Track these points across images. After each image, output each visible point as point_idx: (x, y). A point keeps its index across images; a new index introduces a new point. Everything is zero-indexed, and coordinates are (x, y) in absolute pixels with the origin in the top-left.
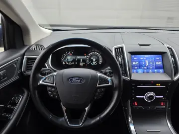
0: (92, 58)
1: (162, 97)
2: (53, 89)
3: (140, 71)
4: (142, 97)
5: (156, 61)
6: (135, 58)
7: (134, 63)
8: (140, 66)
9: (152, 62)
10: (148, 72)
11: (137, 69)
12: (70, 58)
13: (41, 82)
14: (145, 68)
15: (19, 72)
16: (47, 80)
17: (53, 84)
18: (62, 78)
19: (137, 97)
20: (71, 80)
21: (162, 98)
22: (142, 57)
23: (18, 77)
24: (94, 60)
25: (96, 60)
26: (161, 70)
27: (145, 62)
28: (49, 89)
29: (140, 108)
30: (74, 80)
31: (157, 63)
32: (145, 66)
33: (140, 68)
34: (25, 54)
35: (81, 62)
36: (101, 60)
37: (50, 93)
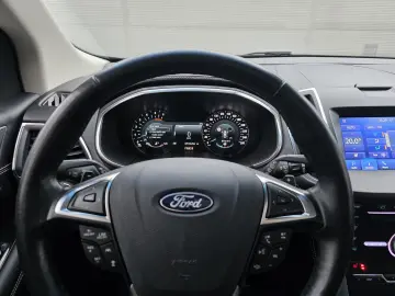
0: (219, 130)
2: (103, 235)
3: (369, 164)
4: (383, 244)
6: (352, 124)
7: (349, 141)
8: (367, 151)
11: (359, 158)
12: (155, 130)
13: (58, 209)
14: (383, 155)
16: (79, 202)
17: (104, 215)
18: (137, 196)
19: (366, 244)
22: (371, 124)
24: (225, 134)
25: (229, 135)
27: (380, 137)
28: (88, 233)
29: (374, 279)
30: (180, 201)
32: (383, 150)
33: (367, 155)
34: (25, 118)
35: (189, 141)
36: (245, 135)
37: (90, 248)
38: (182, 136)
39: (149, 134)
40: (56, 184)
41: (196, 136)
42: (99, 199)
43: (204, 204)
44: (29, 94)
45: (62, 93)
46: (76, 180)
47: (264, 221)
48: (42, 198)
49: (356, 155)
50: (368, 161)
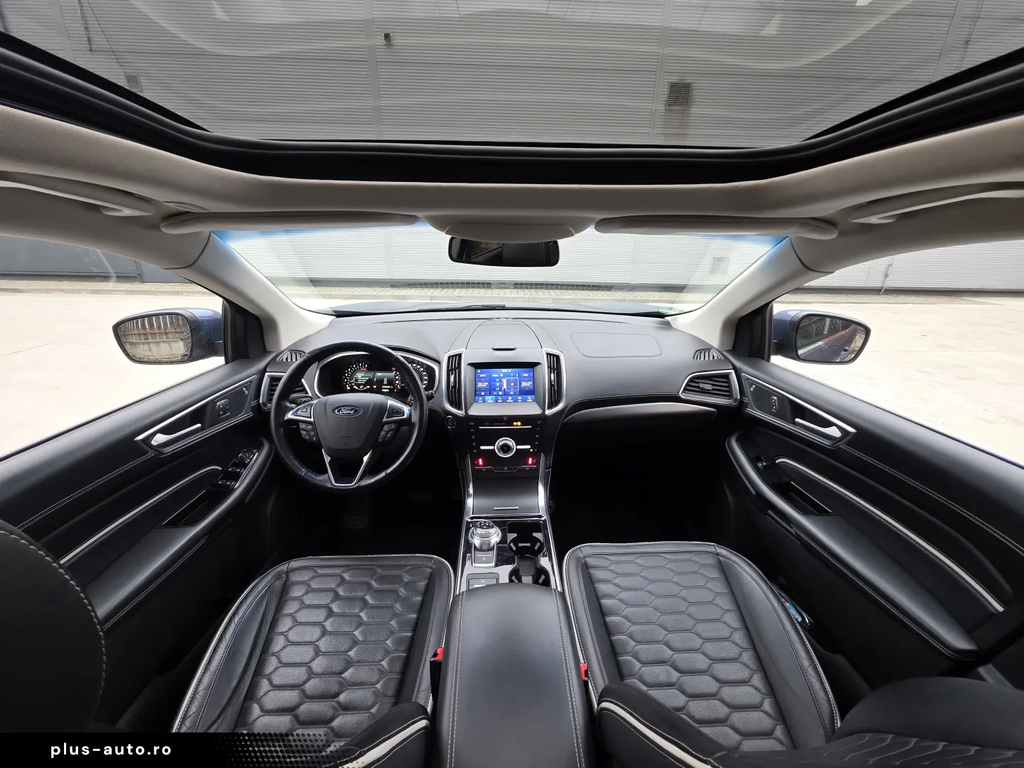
1: (529, 447)
2: (310, 427)
3: (489, 399)
4: (492, 448)
5: (522, 379)
6: (483, 374)
7: (480, 385)
8: (490, 391)
9: (515, 381)
10: (504, 401)
11: (485, 395)
12: (361, 376)
13: (290, 416)
14: (500, 393)
15: (254, 403)
16: (299, 413)
17: (311, 417)
18: (325, 408)
19: (482, 448)
20: (338, 411)
21: (528, 450)
22: (496, 373)
23: (251, 414)
26: (529, 397)
27: (500, 381)
28: (302, 426)
29: (487, 470)
30: (345, 411)
31: (524, 384)
32: (500, 390)
33: (490, 394)
34: (267, 370)
35: (385, 385)
36: (426, 380)
37: (304, 432)
38: (380, 382)
39: (356, 380)
40: (288, 405)
41: (391, 382)
42: (309, 411)
43: (356, 411)
44: (270, 352)
45: (294, 350)
46: (298, 405)
47: (385, 419)
48: (281, 410)
49: (483, 394)
50: (490, 397)
